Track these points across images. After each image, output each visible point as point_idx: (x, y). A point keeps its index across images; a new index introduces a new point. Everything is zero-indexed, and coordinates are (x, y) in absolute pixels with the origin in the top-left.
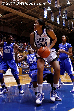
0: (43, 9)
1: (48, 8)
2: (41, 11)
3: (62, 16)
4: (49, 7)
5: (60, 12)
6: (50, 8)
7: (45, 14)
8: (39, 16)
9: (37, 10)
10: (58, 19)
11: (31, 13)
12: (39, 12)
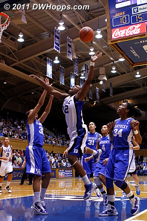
0: (46, 60)
1: (54, 59)
2: (42, 63)
3: (80, 76)
4: (57, 58)
5: (76, 67)
6: (59, 59)
7: (49, 69)
8: (38, 73)
9: (34, 61)
10: (73, 81)
11: (23, 66)
12: (38, 65)
